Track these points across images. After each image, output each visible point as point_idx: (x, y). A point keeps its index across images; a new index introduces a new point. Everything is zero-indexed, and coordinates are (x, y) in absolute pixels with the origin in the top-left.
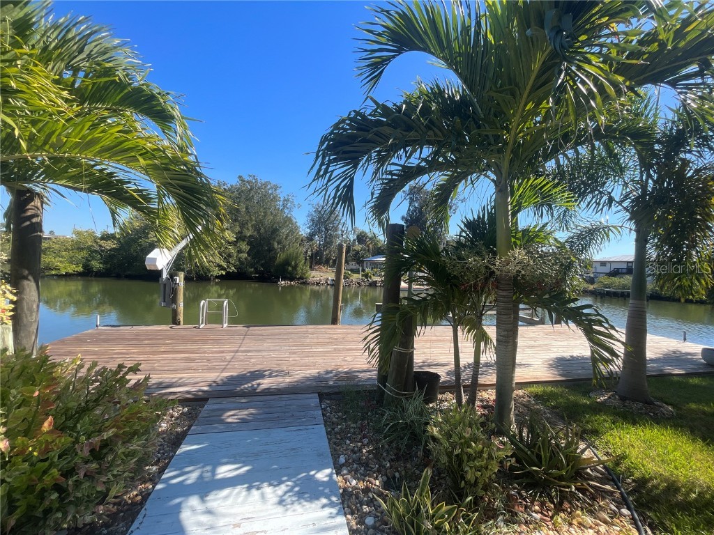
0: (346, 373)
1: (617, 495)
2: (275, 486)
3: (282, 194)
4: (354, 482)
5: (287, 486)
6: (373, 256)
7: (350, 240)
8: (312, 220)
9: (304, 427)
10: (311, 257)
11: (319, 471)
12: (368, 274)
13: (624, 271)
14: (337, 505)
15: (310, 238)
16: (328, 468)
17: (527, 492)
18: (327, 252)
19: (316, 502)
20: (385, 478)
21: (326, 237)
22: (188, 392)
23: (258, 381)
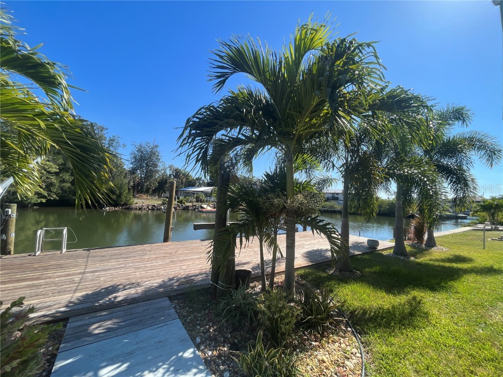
0: (185, 278)
1: (344, 321)
2: (154, 372)
3: (107, 135)
4: (210, 353)
5: (164, 368)
6: (185, 187)
7: (167, 175)
8: (135, 157)
9: (164, 324)
10: (134, 187)
11: (184, 352)
12: (182, 201)
13: (331, 198)
14: (204, 370)
15: (133, 172)
16: (191, 348)
17: (307, 331)
18: (148, 183)
19: (189, 373)
20: (229, 345)
21: (146, 172)
22: (44, 316)
23: (114, 295)
